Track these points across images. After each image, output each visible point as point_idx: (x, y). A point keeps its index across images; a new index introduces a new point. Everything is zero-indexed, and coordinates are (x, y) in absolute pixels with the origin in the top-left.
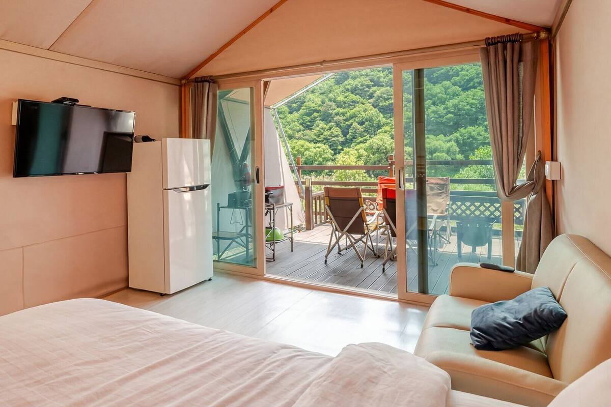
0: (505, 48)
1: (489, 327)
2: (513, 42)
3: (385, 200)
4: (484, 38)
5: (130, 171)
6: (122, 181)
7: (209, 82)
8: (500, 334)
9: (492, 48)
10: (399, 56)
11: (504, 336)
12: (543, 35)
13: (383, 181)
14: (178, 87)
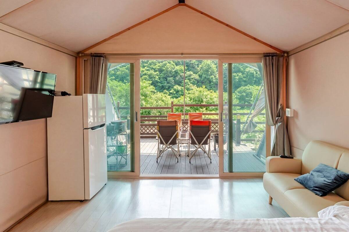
0: (272, 59)
1: (322, 186)
2: (272, 56)
3: (191, 126)
4: (263, 53)
5: (51, 116)
6: (44, 124)
7: (103, 57)
8: (328, 188)
9: (268, 58)
10: (222, 56)
11: (329, 189)
12: (286, 55)
13: (170, 115)
14: (74, 58)
